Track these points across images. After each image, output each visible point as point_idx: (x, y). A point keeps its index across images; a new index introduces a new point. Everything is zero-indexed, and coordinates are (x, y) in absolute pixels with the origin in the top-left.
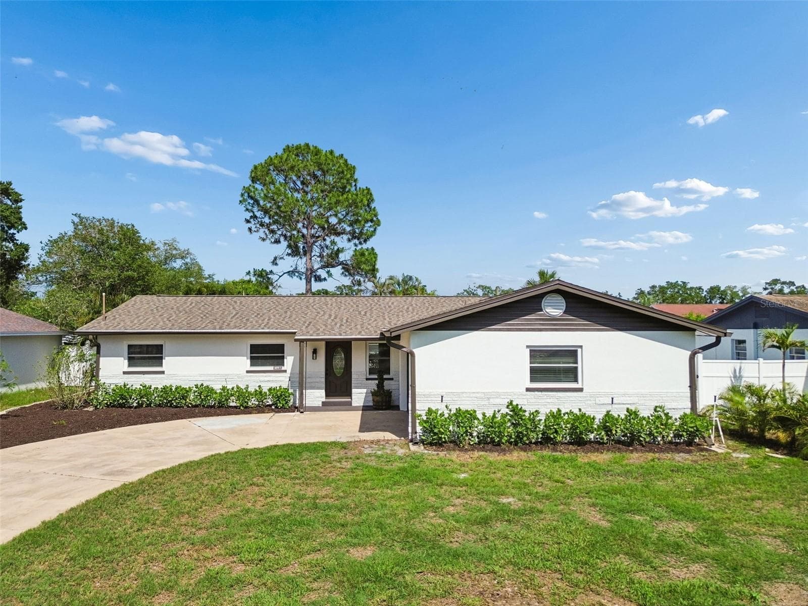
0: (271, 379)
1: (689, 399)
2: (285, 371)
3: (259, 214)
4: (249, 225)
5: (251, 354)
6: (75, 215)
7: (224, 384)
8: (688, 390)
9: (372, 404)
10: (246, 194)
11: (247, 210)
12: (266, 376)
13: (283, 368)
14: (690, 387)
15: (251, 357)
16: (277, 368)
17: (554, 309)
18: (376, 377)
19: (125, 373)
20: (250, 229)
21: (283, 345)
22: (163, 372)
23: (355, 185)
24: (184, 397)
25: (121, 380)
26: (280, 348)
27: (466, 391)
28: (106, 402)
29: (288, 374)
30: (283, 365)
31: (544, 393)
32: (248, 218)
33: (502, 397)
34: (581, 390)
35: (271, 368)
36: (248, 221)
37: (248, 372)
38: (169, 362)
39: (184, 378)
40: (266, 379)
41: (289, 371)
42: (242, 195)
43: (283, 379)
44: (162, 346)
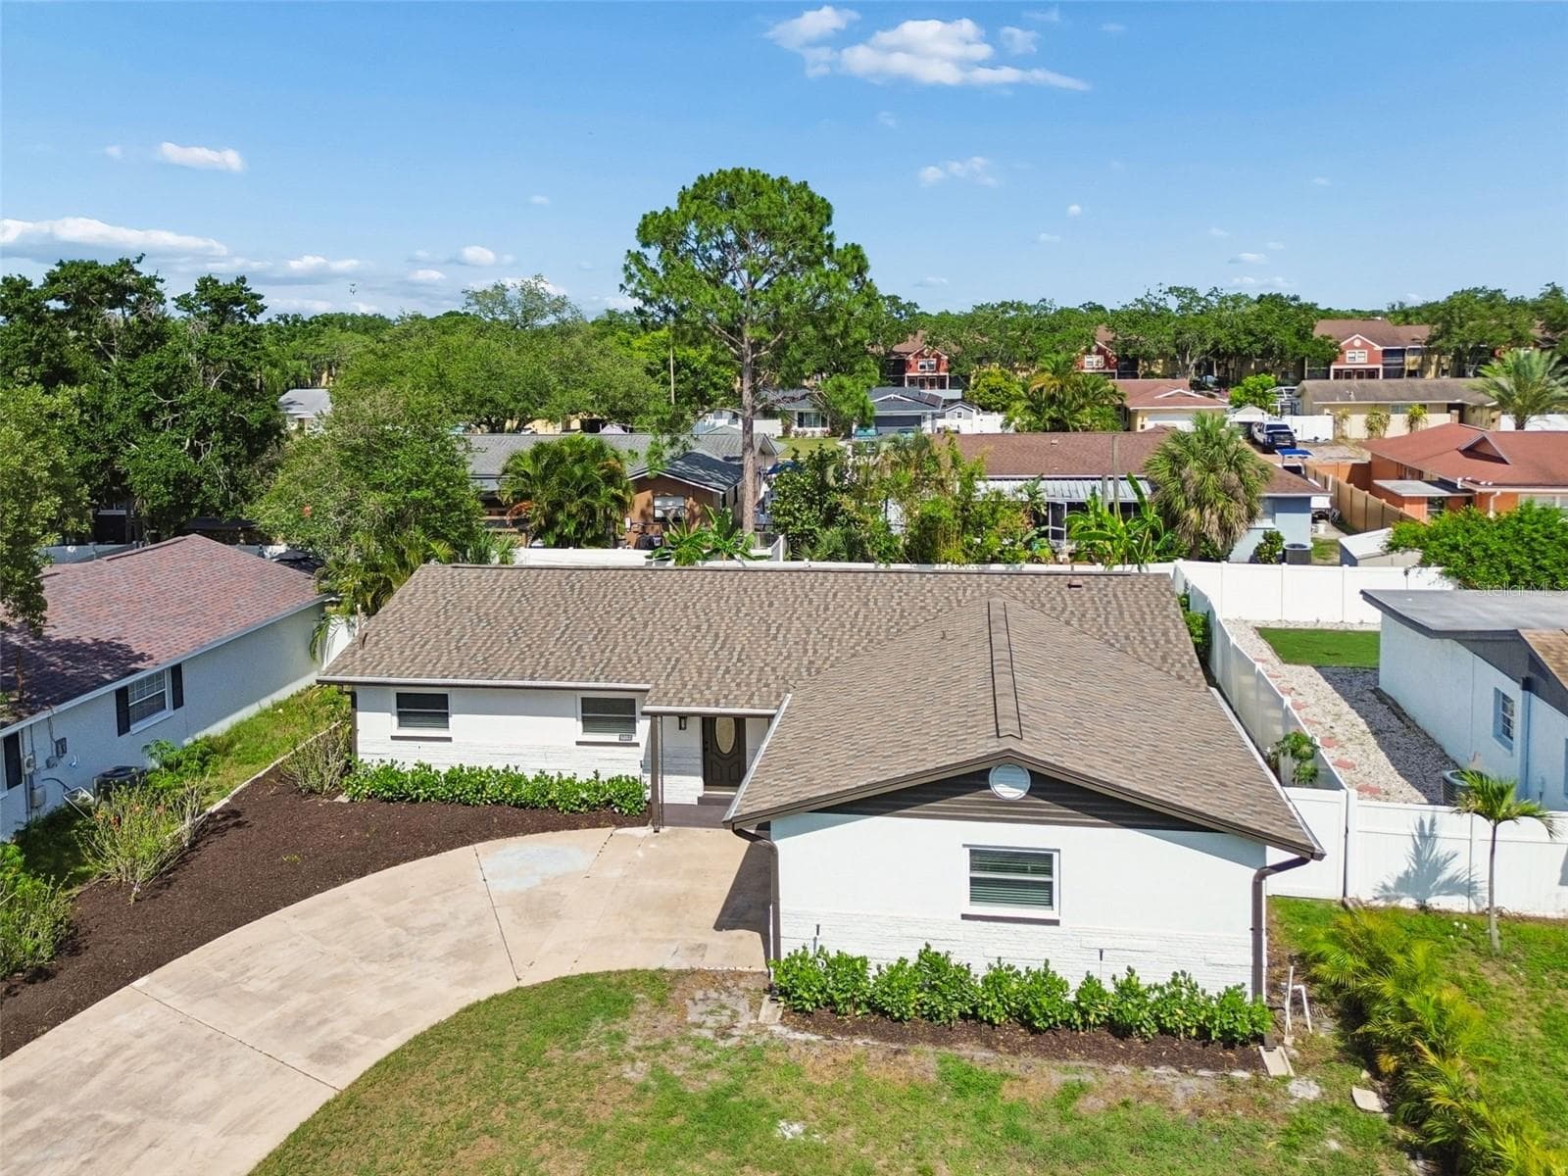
0: (616, 759)
2: (637, 745)
5: (583, 712)
7: (543, 766)
8: (1249, 936)
12: (604, 754)
13: (634, 740)
15: (583, 717)
16: (624, 738)
17: (1010, 787)
19: (393, 738)
21: (634, 703)
22: (449, 739)
25: (388, 752)
26: (628, 706)
29: (641, 751)
30: (633, 734)
31: (992, 924)
33: (922, 925)
34: (1056, 923)
35: (615, 738)
37: (578, 743)
38: (459, 723)
39: (481, 749)
40: (607, 758)
41: (643, 745)
43: (634, 756)
44: (446, 695)
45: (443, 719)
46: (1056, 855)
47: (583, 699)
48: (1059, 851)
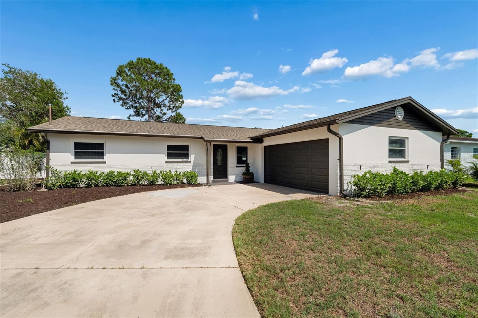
0: (181, 167)
1: (440, 166)
2: (190, 162)
3: (119, 93)
4: (114, 98)
5: (168, 151)
6: (5, 65)
7: (154, 170)
8: (440, 162)
9: (242, 180)
10: (113, 81)
11: (114, 89)
12: (178, 165)
13: (188, 160)
14: (441, 160)
15: (168, 153)
16: (184, 160)
17: (400, 115)
18: (245, 165)
19: (72, 163)
20: (114, 100)
21: (188, 146)
22: (105, 163)
23: (174, 82)
24: (125, 179)
25: (71, 169)
26: (186, 148)
27: (365, 163)
28: (59, 184)
29: (192, 164)
30: (188, 158)
31: (395, 164)
32: (113, 94)
33: (379, 166)
34: (408, 162)
35: (181, 160)
36: (113, 96)
37: (166, 162)
38: (108, 157)
39: (121, 166)
40: (178, 167)
41: (192, 162)
42: (111, 81)
43: (189, 167)
44: (103, 144)
45: (101, 155)
46: (406, 140)
47: (167, 145)
48: (407, 138)
